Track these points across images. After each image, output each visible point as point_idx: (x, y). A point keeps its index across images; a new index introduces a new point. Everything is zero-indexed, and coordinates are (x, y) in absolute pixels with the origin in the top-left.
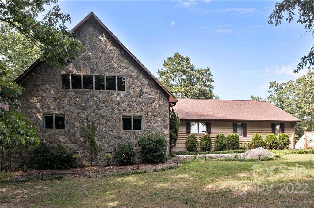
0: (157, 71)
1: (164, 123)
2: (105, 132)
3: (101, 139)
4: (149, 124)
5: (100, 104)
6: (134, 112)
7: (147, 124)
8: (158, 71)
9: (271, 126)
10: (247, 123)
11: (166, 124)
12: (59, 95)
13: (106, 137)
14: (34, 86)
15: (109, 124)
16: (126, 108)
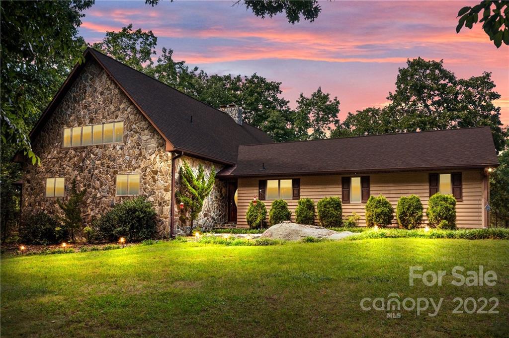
0: (389, 96)
1: (165, 184)
2: (99, 199)
3: (94, 208)
4: (147, 185)
5: (97, 162)
6: (131, 170)
7: (144, 186)
8: (391, 94)
9: (428, 180)
10: (371, 176)
11: (167, 184)
12: (61, 155)
13: (100, 206)
14: (42, 147)
15: (104, 187)
16: (122, 165)
